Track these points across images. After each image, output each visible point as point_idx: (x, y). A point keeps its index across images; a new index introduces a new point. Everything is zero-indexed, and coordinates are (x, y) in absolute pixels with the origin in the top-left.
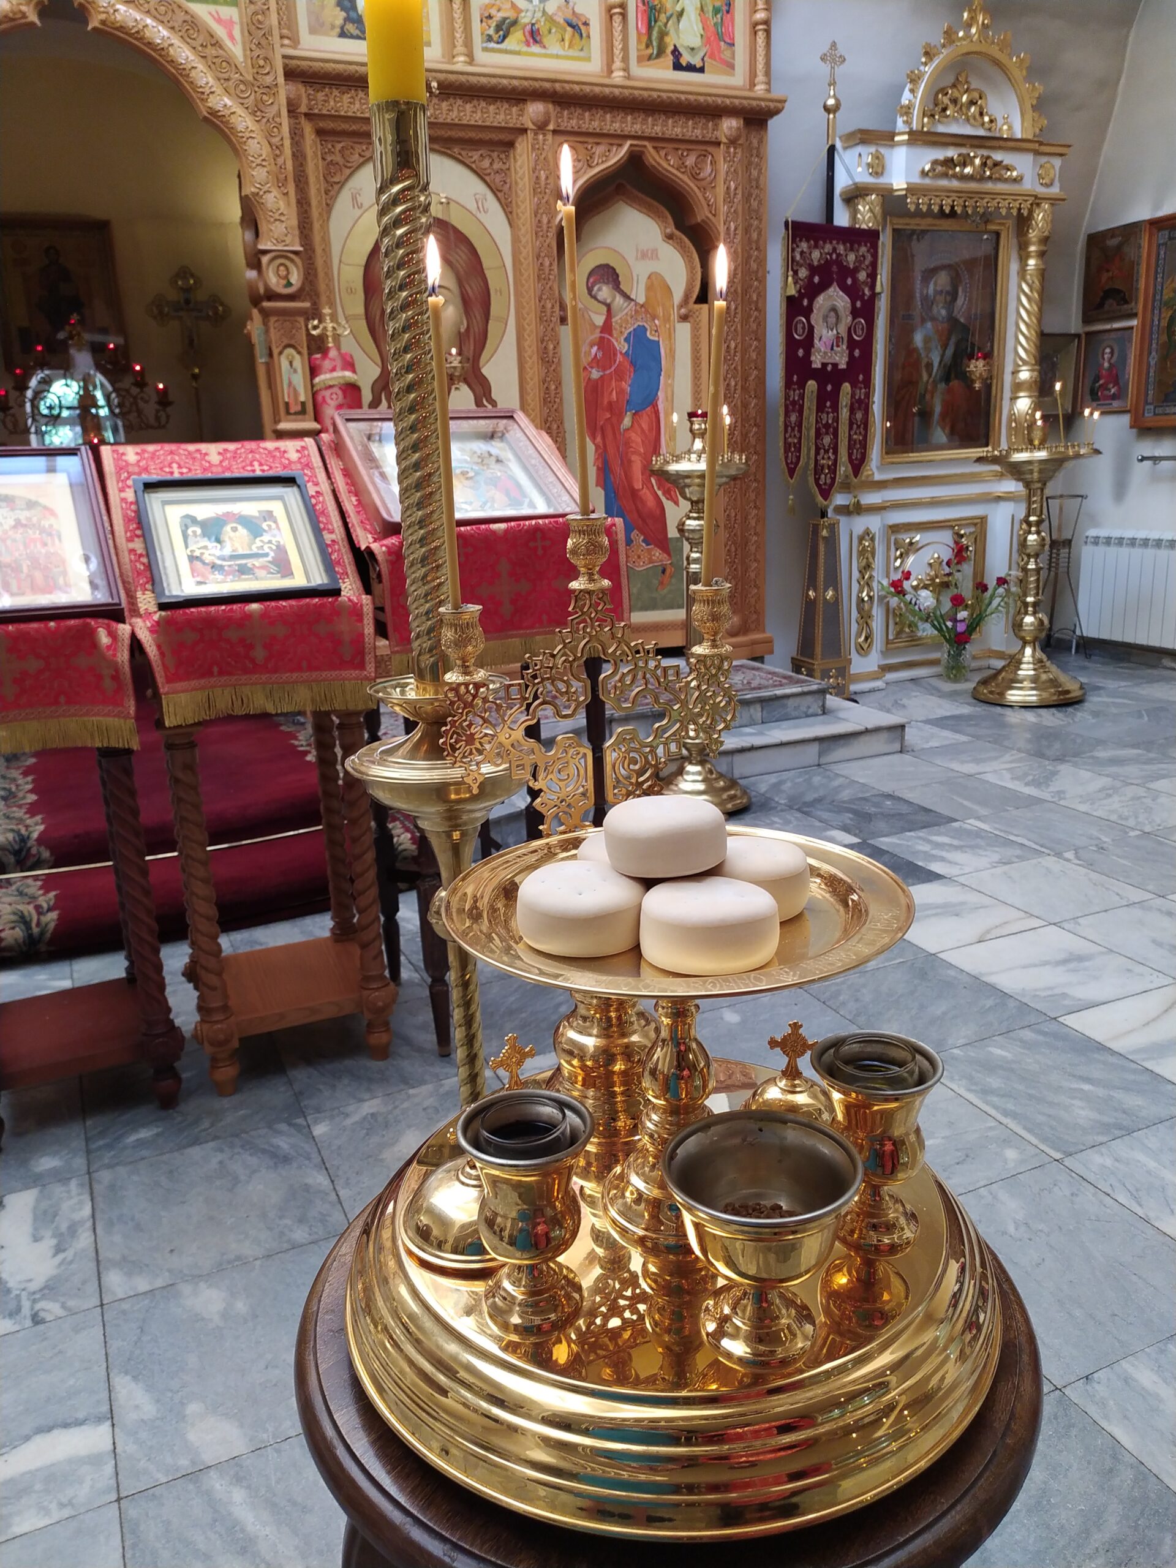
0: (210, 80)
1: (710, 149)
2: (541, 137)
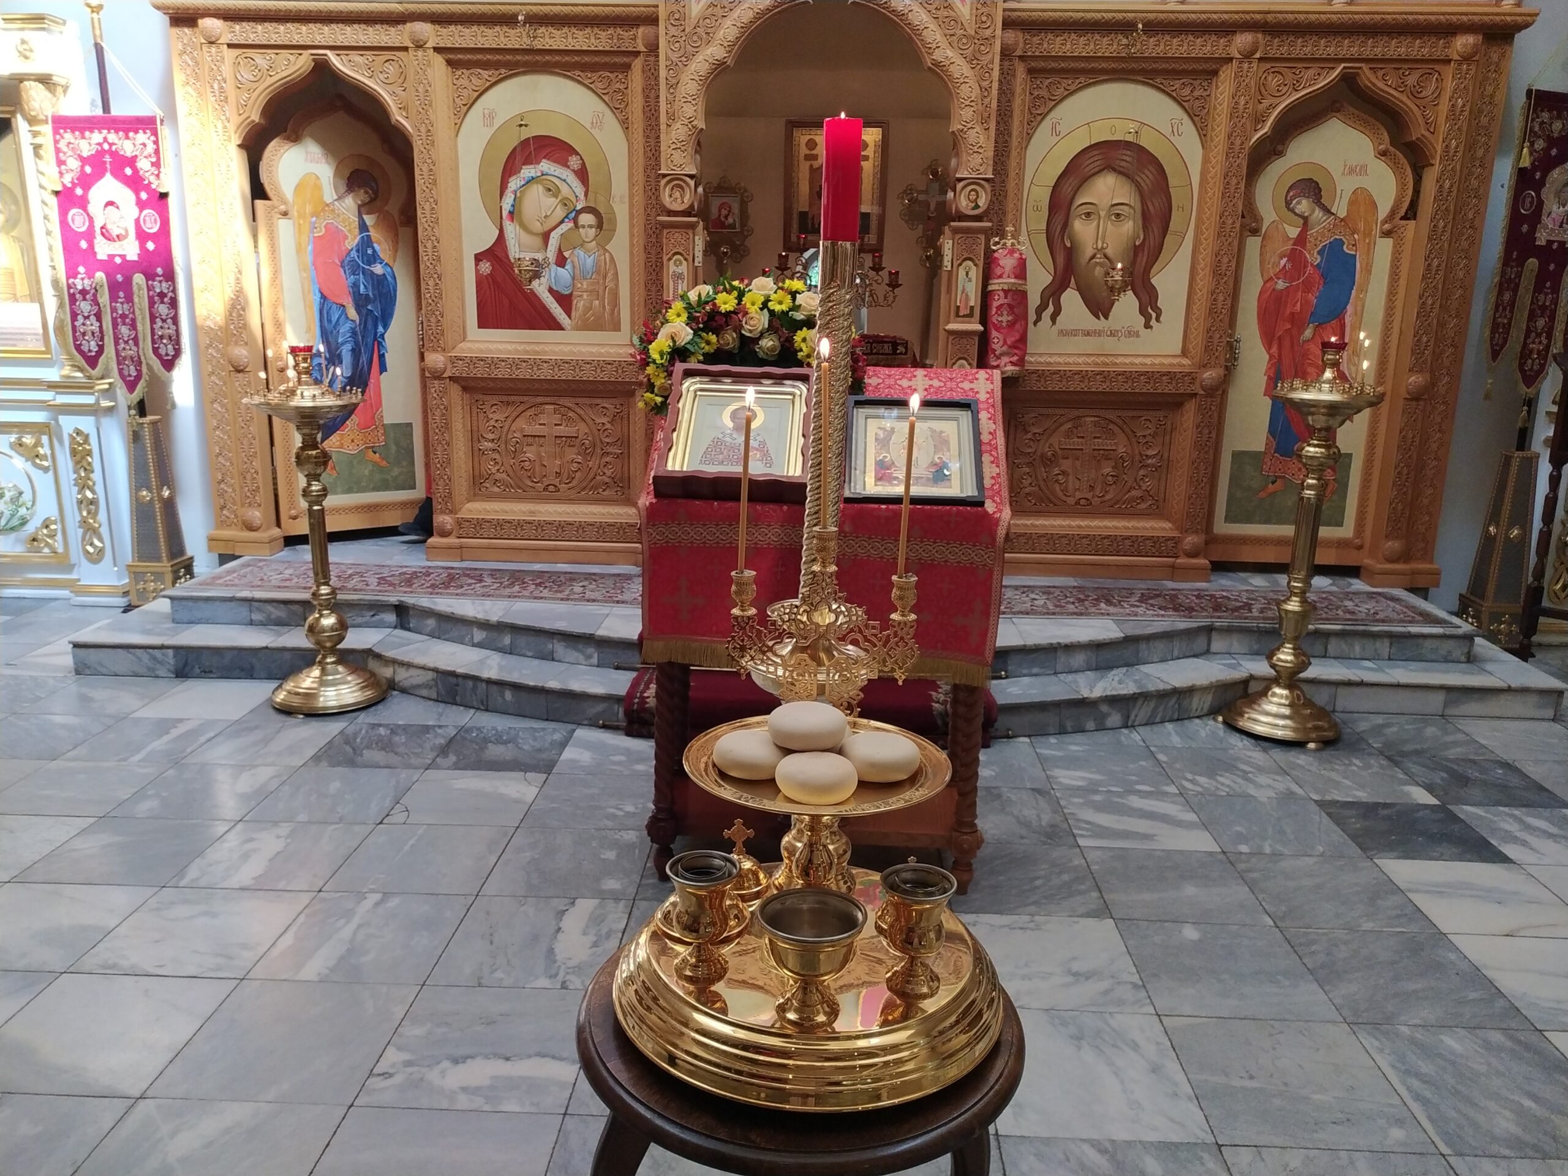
0: (939, 37)
1: (1437, 67)
2: (1246, 65)
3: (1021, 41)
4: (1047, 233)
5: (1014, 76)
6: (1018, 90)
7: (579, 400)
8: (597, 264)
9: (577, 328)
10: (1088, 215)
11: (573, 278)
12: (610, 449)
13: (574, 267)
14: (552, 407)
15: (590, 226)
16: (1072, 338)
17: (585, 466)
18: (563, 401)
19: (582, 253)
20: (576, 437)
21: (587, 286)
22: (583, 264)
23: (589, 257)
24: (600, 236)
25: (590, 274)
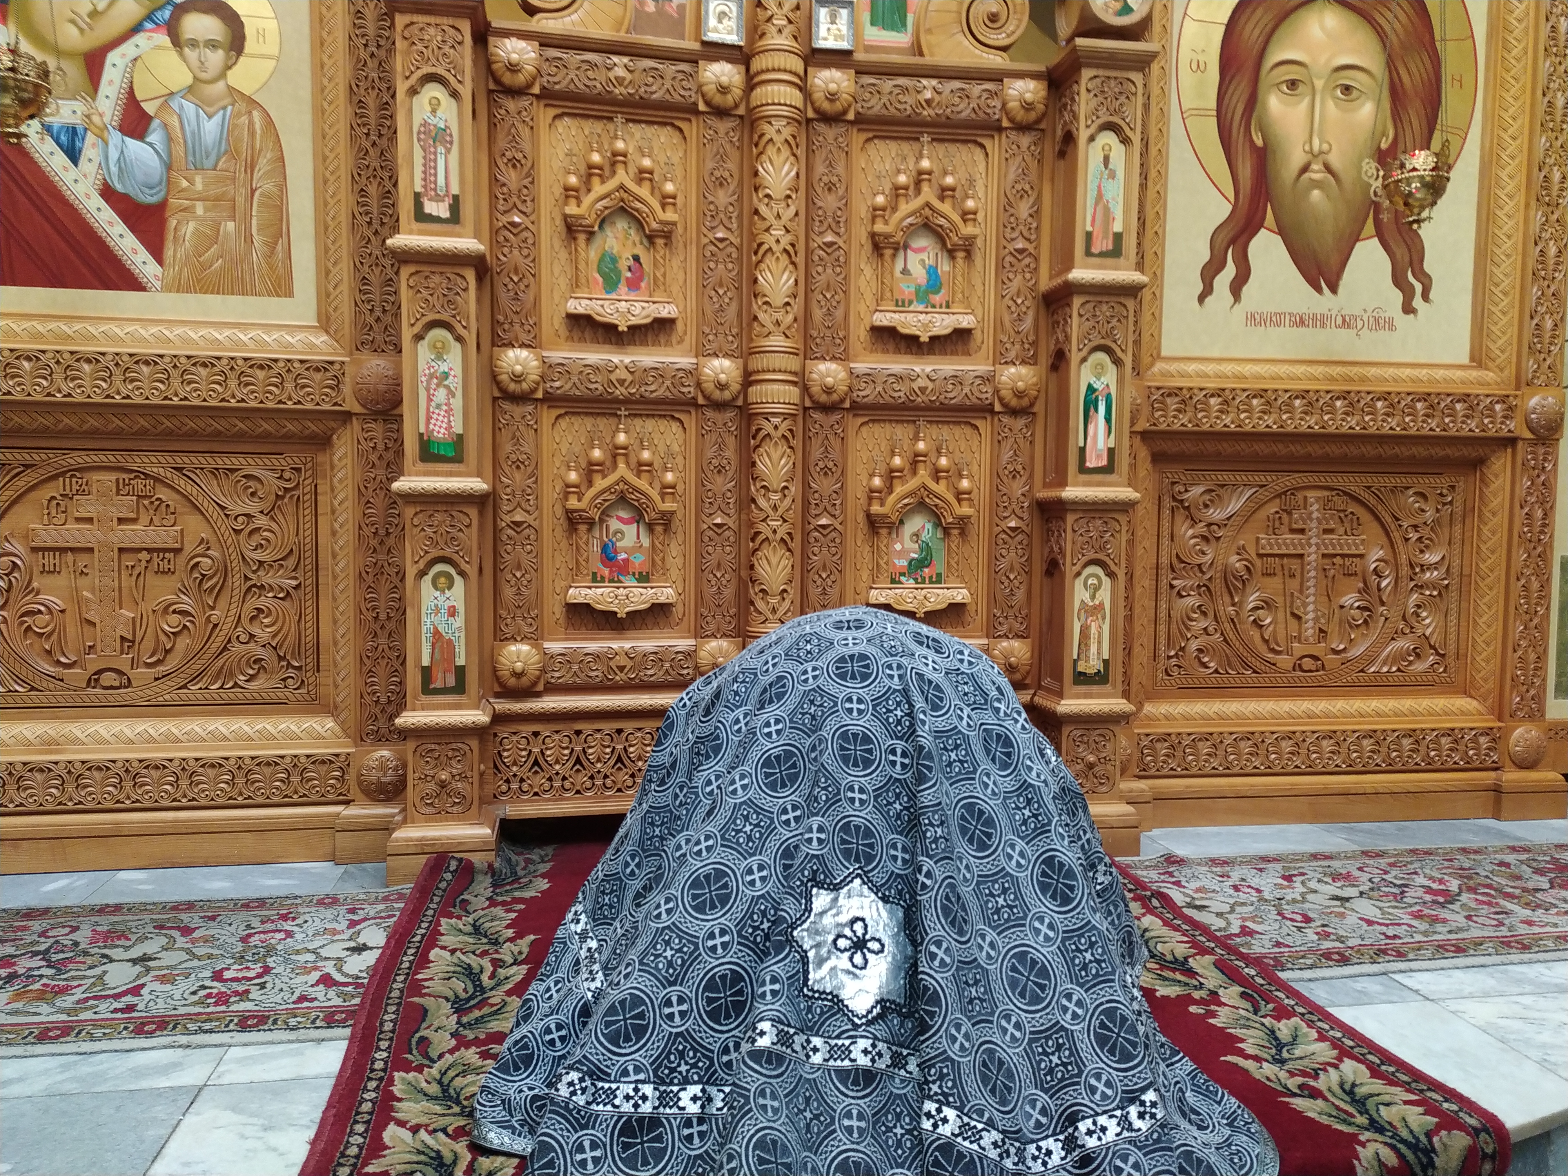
4: (1218, 117)
7: (180, 460)
8: (229, 132)
9: (179, 287)
10: (1293, 84)
11: (169, 167)
12: (267, 578)
13: (169, 139)
14: (113, 476)
15: (212, 45)
16: (1274, 331)
17: (200, 620)
18: (138, 462)
19: (189, 108)
20: (177, 551)
21: (205, 185)
22: (193, 133)
23: (210, 117)
24: (235, 68)
25: (213, 157)
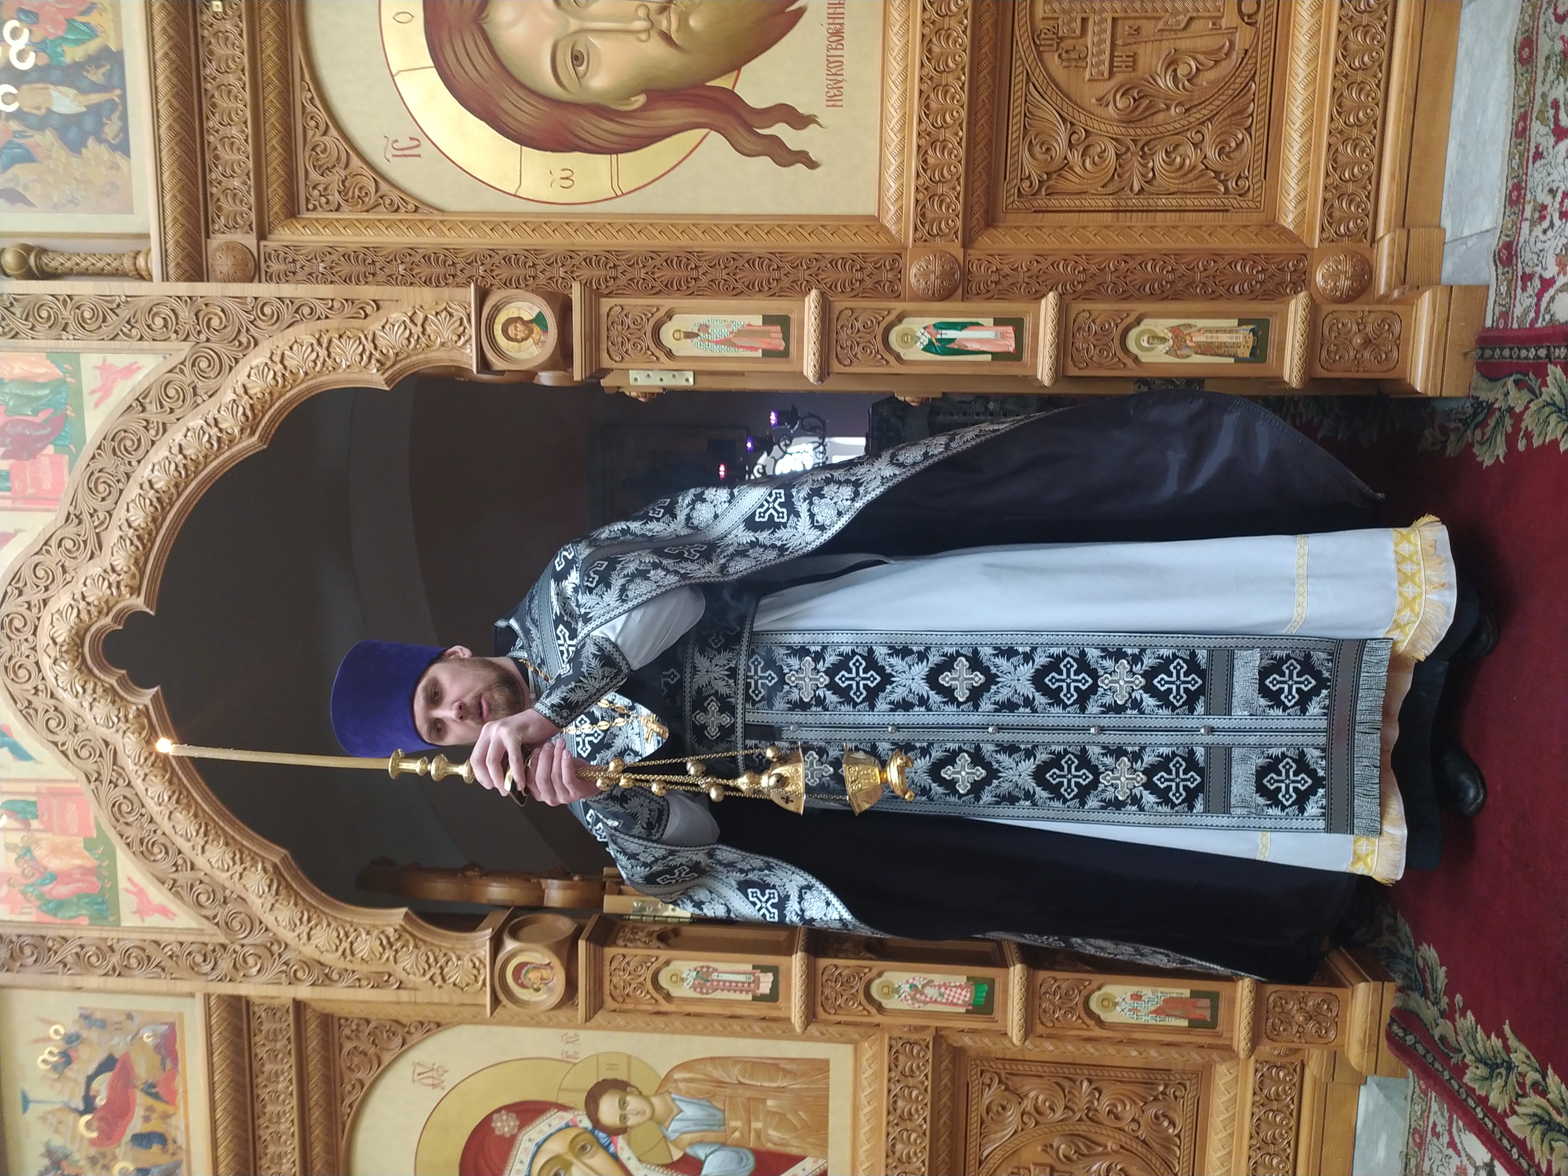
3: (229, 237)
4: (617, 152)
5: (297, 249)
6: (327, 237)
8: (693, 1098)
9: (823, 1145)
10: (577, 59)
11: (723, 1145)
13: (702, 1142)
15: (623, 1104)
16: (849, 70)
17: (1116, 1158)
19: (674, 1126)
21: (737, 1119)
22: (696, 1125)
23: (681, 1111)
24: (640, 1088)
25: (714, 1111)
